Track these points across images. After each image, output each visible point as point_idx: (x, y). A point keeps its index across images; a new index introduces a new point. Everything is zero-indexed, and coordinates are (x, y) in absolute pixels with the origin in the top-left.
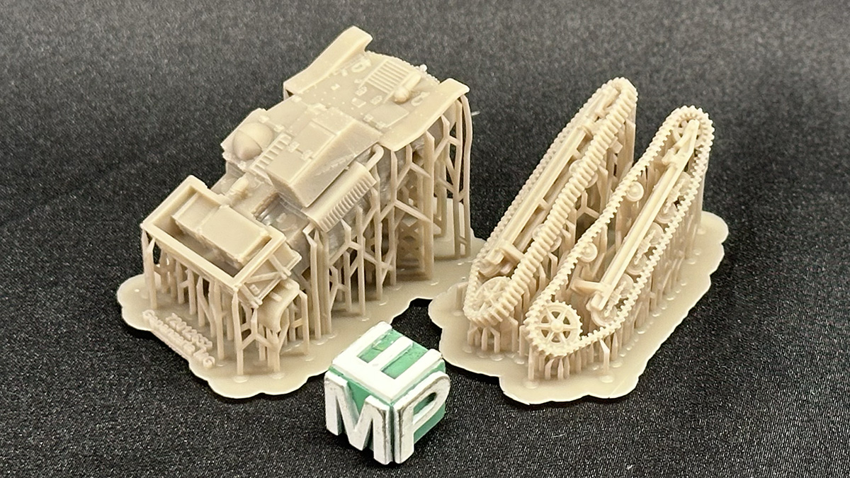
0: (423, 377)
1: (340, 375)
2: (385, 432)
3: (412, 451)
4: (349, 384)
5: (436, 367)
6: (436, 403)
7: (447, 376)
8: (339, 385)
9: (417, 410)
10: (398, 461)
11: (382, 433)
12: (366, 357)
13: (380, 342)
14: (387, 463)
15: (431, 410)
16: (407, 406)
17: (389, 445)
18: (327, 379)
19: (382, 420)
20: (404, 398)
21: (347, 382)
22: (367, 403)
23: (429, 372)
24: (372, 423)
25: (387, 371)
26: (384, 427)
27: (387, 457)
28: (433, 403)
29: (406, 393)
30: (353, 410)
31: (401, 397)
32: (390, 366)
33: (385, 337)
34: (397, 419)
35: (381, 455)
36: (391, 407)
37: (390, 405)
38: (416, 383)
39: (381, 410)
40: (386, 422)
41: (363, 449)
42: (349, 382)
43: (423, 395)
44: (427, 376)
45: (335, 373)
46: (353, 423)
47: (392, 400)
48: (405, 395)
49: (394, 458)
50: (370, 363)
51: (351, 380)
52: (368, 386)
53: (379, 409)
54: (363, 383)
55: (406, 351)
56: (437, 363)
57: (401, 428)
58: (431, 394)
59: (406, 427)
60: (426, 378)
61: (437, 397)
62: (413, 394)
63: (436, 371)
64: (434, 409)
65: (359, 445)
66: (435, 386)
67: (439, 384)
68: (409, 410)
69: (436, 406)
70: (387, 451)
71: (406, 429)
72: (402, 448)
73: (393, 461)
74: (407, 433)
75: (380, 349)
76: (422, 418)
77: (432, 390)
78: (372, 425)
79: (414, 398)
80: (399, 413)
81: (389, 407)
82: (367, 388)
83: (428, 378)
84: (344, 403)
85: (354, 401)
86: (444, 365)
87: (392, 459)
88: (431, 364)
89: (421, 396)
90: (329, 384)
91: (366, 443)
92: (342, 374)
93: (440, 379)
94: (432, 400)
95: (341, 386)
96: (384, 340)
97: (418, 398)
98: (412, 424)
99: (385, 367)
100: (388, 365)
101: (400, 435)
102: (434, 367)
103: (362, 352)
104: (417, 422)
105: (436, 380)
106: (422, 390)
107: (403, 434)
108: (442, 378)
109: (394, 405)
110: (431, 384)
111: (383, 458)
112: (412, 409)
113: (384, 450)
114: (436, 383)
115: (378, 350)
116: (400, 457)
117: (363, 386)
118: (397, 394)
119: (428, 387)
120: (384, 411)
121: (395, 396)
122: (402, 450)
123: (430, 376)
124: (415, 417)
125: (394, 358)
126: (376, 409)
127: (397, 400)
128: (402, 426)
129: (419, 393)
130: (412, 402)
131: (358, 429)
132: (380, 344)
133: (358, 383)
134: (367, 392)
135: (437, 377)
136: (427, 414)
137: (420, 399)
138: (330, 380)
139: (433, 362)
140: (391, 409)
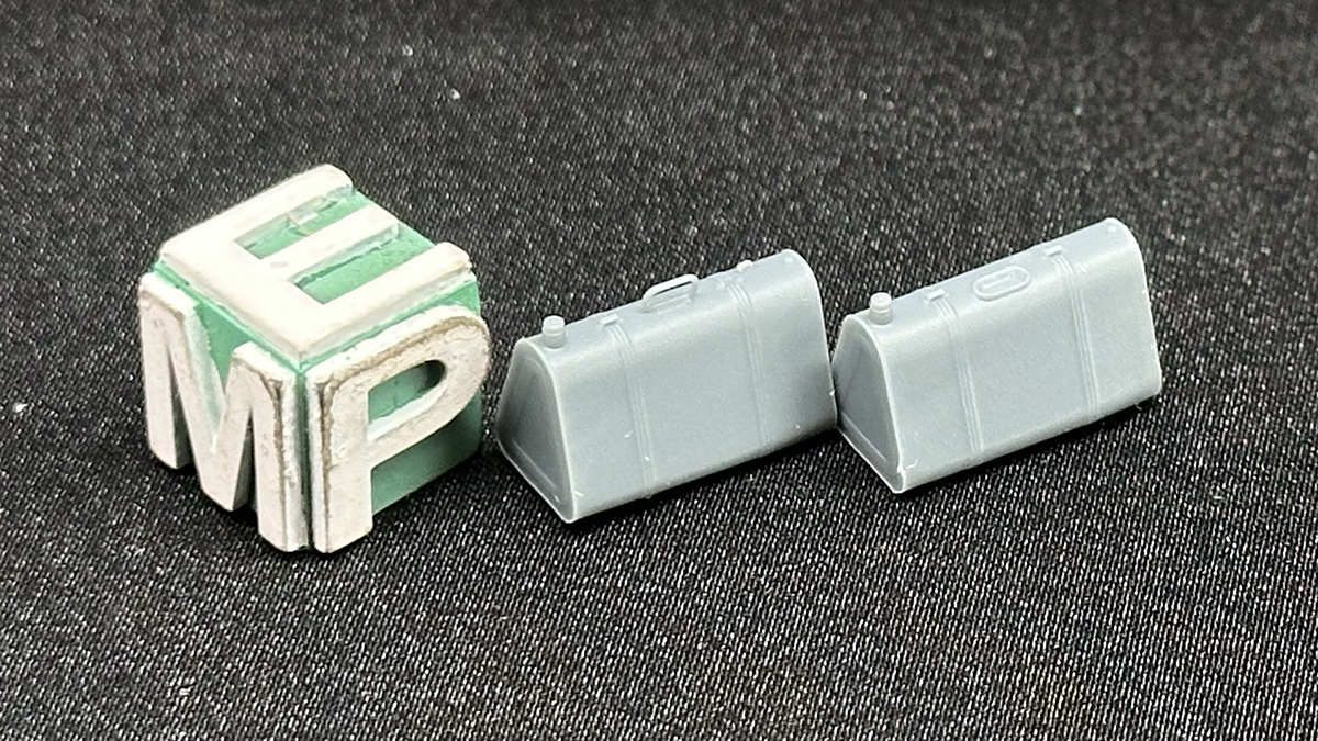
0: (406, 311)
1: (181, 284)
2: (280, 447)
3: (365, 526)
4: (201, 311)
5: (450, 289)
6: (445, 395)
7: (481, 321)
8: (171, 311)
9: (384, 398)
10: (321, 547)
11: (274, 451)
12: (258, 246)
13: (314, 216)
14: (292, 547)
15: (433, 408)
16: (347, 378)
17: (294, 494)
18: (143, 293)
19: (273, 412)
20: (343, 355)
21: (195, 303)
22: (238, 362)
23: (427, 300)
24: (250, 422)
25: (311, 287)
26: (279, 433)
27: (291, 532)
28: (436, 392)
29: (351, 345)
30: (210, 387)
31: (333, 352)
32: (322, 274)
33: (329, 206)
34: (315, 413)
35: (278, 526)
36: (299, 375)
37: (297, 367)
38: (382, 323)
39: (272, 380)
40: (285, 419)
41: (234, 508)
42: (201, 303)
43: (399, 358)
44: (421, 311)
45: (169, 279)
46: (208, 427)
47: (304, 357)
48: (345, 350)
49: (311, 535)
50: (267, 260)
51: (207, 299)
52: (246, 315)
53: (267, 377)
54: (231, 305)
55: (377, 244)
56: (454, 278)
57: (326, 442)
58: (427, 362)
59: (344, 445)
60: (415, 314)
61: (449, 375)
62: (367, 350)
63: (447, 301)
64: (436, 414)
65: (224, 495)
66: (441, 342)
67: (454, 337)
68: (353, 395)
69: (444, 402)
70: (288, 511)
71: (343, 449)
72: (330, 506)
73: (307, 544)
74: (347, 463)
75: (304, 232)
76: (397, 429)
77: (430, 353)
78: (250, 431)
79: (369, 360)
80: (321, 395)
81: (294, 375)
82: (242, 321)
83: (420, 315)
84: (184, 366)
85: (215, 360)
86: (471, 290)
87: (307, 540)
88: (435, 278)
89: (392, 360)
90: (148, 309)
91: (241, 489)
92: (187, 284)
93: (457, 325)
94: (435, 384)
95: (181, 314)
96: (324, 213)
97: (380, 363)
98: (365, 436)
99: (308, 275)
100: (316, 271)
101: (326, 462)
102: (442, 288)
103: (253, 232)
104: (382, 437)
105: (444, 322)
106: (396, 342)
107: (334, 462)
108: (463, 324)
109: (309, 369)
110: (428, 334)
111: (280, 529)
112: (362, 392)
113: (281, 507)
114: (445, 331)
115: (298, 233)
116: (330, 533)
117: (235, 314)
118: (319, 341)
119: (420, 336)
120: (281, 383)
121: (313, 345)
122: (331, 512)
123: (427, 312)
124: (375, 422)
125: (337, 256)
126: (258, 377)
127: (317, 360)
128: (330, 435)
129: (386, 348)
130: (363, 370)
131: (219, 444)
132: (312, 221)
133: (222, 308)
134: (242, 332)
135: (449, 317)
136: (415, 421)
137: (389, 367)
138: (150, 296)
139: (440, 275)
140: (298, 380)
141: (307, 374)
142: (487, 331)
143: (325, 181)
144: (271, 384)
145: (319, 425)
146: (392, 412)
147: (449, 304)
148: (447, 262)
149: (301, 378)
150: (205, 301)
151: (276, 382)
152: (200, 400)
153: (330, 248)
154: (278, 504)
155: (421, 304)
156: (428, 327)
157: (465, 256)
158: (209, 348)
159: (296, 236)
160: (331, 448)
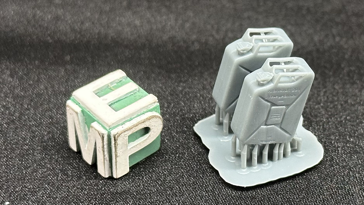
0: (139, 114)
1: (78, 104)
2: (104, 152)
3: (127, 170)
4: (83, 111)
5: (152, 107)
6: (150, 136)
7: (160, 116)
8: (75, 111)
9: (133, 137)
10: (115, 177)
11: (102, 152)
12: (99, 93)
13: (116, 84)
14: (107, 176)
15: (147, 139)
16: (122, 133)
17: (107, 163)
18: (68, 105)
19: (102, 141)
21: (81, 109)
22: (92, 127)
23: (145, 110)
24: (96, 143)
25: (113, 106)
26: (104, 147)
27: (107, 172)
28: (147, 135)
29: (124, 123)
30: (85, 132)
31: (118, 125)
32: (116, 102)
33: (120, 82)
34: (113, 142)
35: (103, 170)
36: (108, 132)
37: (108, 130)
38: (132, 117)
39: (101, 133)
40: (105, 144)
41: (92, 164)
42: (83, 110)
43: (137, 127)
44: (143, 114)
45: (75, 102)
46: (85, 142)
47: (110, 127)
48: (122, 125)
49: (112, 173)
50: (102, 98)
51: (85, 108)
52: (95, 114)
53: (100, 132)
54: (92, 111)
55: (133, 93)
56: (153, 104)
57: (116, 149)
58: (145, 128)
59: (121, 150)
60: (142, 114)
61: (151, 131)
62: (128, 125)
63: (151, 111)
64: (148, 141)
65: (89, 160)
66: (149, 122)
67: (153, 121)
68: (124, 137)
69: (149, 138)
70: (106, 167)
71: (121, 151)
72: (117, 166)
73: (111, 175)
74: (122, 155)
75: (113, 89)
76: (136, 145)
77: (146, 125)
78: (95, 145)
79: (128, 128)
80: (115, 138)
81: (107, 132)
82: (94, 116)
83: (143, 115)
84: (78, 126)
85: (87, 125)
86: (158, 107)
87: (111, 174)
88: (148, 104)
89: (135, 127)
90: (69, 110)
91: (93, 160)
92: (79, 104)
93: (154, 117)
94: (147, 134)
95: (77, 112)
96: (119, 84)
97: (132, 129)
98: (127, 148)
99: (113, 102)
100: (115, 101)
101: (116, 155)
102: (149, 107)
103: (98, 89)
104: (132, 148)
105: (150, 117)
106: (136, 123)
107: (118, 155)
108: (155, 117)
109: (111, 130)
110: (145, 120)
111: (104, 172)
112: (126, 136)
113: (104, 166)
114: (150, 119)
115: (111, 89)
116: (117, 174)
117: (92, 113)
118: (115, 123)
119: (143, 121)
120: (104, 134)
121: (113, 124)
122: (117, 168)
123: (145, 114)
124: (130, 143)
125: (121, 97)
126: (97, 132)
127: (114, 128)
128: (117, 148)
129: (133, 124)
130: (126, 131)
131: (88, 147)
132: (115, 86)
133: (89, 111)
134: (94, 118)
135: (151, 115)
136: (141, 143)
137: (134, 130)
138: (69, 107)
139: (150, 103)
140: (108, 133)
141: (111, 132)
142: (162, 119)
143: (119, 74)
144: (101, 134)
145: (114, 145)
146: (135, 140)
147: (152, 111)
148: (151, 99)
149: (109, 133)
150: (84, 109)
151: (102, 134)
152: (83, 136)
153: (119, 95)
154: (103, 165)
155: (144, 111)
156: (145, 119)
157: (157, 98)
158: (85, 121)
159: (111, 90)
160: (117, 151)
